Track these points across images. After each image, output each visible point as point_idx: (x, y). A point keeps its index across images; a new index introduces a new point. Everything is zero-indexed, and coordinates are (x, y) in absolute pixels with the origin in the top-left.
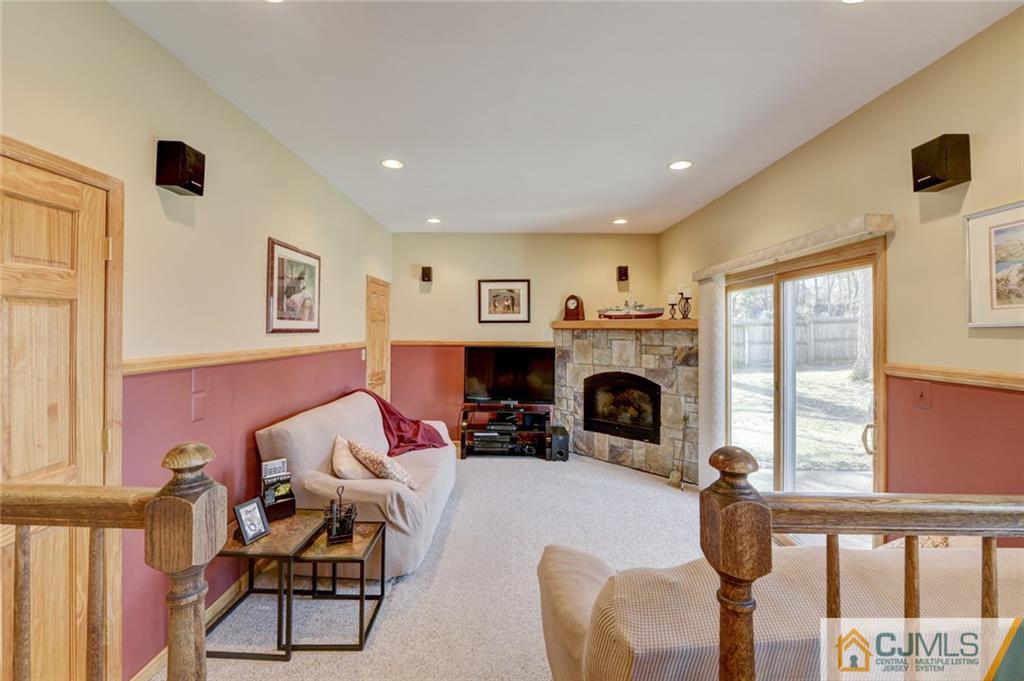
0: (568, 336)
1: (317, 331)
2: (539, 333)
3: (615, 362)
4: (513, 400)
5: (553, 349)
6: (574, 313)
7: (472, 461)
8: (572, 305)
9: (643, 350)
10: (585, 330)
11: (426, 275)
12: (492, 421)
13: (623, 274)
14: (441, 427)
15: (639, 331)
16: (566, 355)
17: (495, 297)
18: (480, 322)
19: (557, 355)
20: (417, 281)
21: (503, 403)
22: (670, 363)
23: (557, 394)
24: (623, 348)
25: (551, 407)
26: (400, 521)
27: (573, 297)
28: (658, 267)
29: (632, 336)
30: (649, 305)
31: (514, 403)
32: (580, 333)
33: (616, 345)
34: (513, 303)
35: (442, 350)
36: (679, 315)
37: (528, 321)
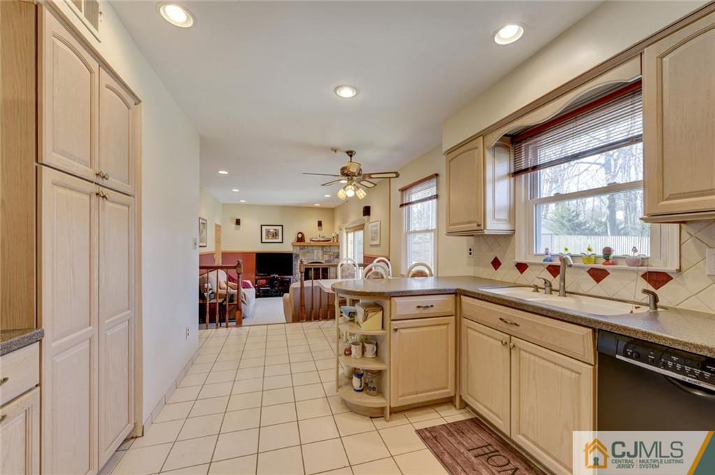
0: (298, 248)
1: (205, 246)
2: (286, 247)
3: (315, 258)
4: (276, 274)
5: (292, 254)
6: (301, 239)
7: (258, 299)
8: (300, 236)
9: (324, 253)
10: (304, 246)
11: (238, 222)
12: (267, 284)
13: (320, 224)
14: (249, 282)
15: (323, 246)
16: (297, 256)
17: (268, 232)
18: (262, 242)
19: (294, 256)
20: (233, 225)
21: (272, 276)
22: (332, 258)
23: (294, 272)
24: (318, 252)
25: (291, 277)
26: (244, 300)
27: (300, 233)
28: (333, 221)
29: (321, 248)
30: (328, 237)
31: (277, 276)
32: (302, 248)
33: (315, 251)
34: (275, 235)
35: (246, 255)
36: (335, 241)
37: (282, 242)
